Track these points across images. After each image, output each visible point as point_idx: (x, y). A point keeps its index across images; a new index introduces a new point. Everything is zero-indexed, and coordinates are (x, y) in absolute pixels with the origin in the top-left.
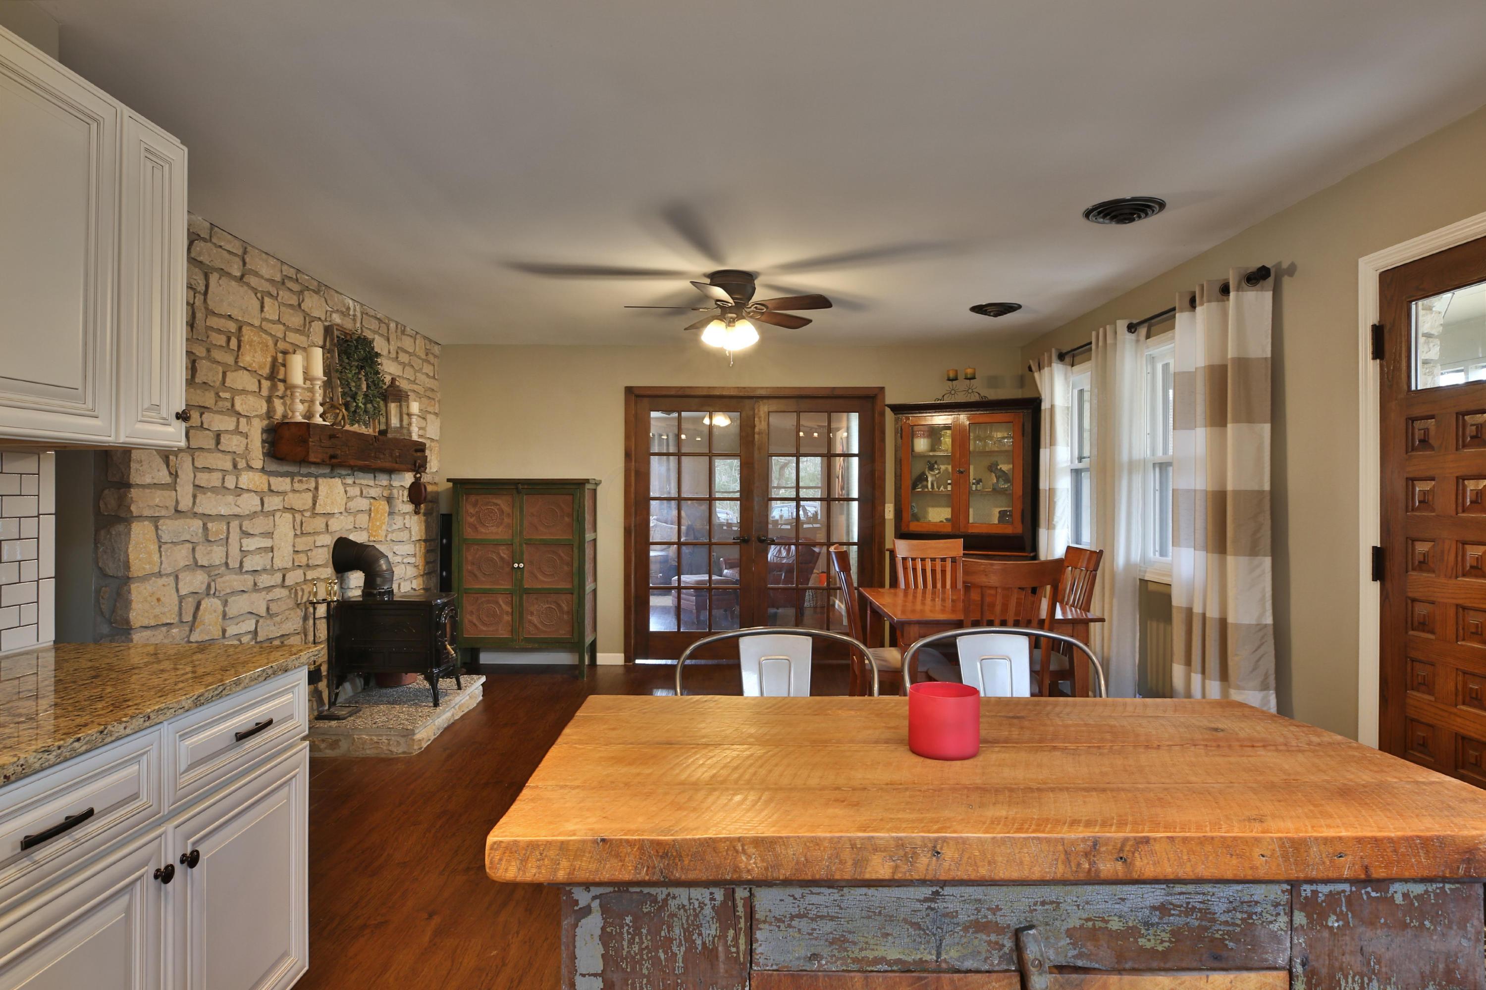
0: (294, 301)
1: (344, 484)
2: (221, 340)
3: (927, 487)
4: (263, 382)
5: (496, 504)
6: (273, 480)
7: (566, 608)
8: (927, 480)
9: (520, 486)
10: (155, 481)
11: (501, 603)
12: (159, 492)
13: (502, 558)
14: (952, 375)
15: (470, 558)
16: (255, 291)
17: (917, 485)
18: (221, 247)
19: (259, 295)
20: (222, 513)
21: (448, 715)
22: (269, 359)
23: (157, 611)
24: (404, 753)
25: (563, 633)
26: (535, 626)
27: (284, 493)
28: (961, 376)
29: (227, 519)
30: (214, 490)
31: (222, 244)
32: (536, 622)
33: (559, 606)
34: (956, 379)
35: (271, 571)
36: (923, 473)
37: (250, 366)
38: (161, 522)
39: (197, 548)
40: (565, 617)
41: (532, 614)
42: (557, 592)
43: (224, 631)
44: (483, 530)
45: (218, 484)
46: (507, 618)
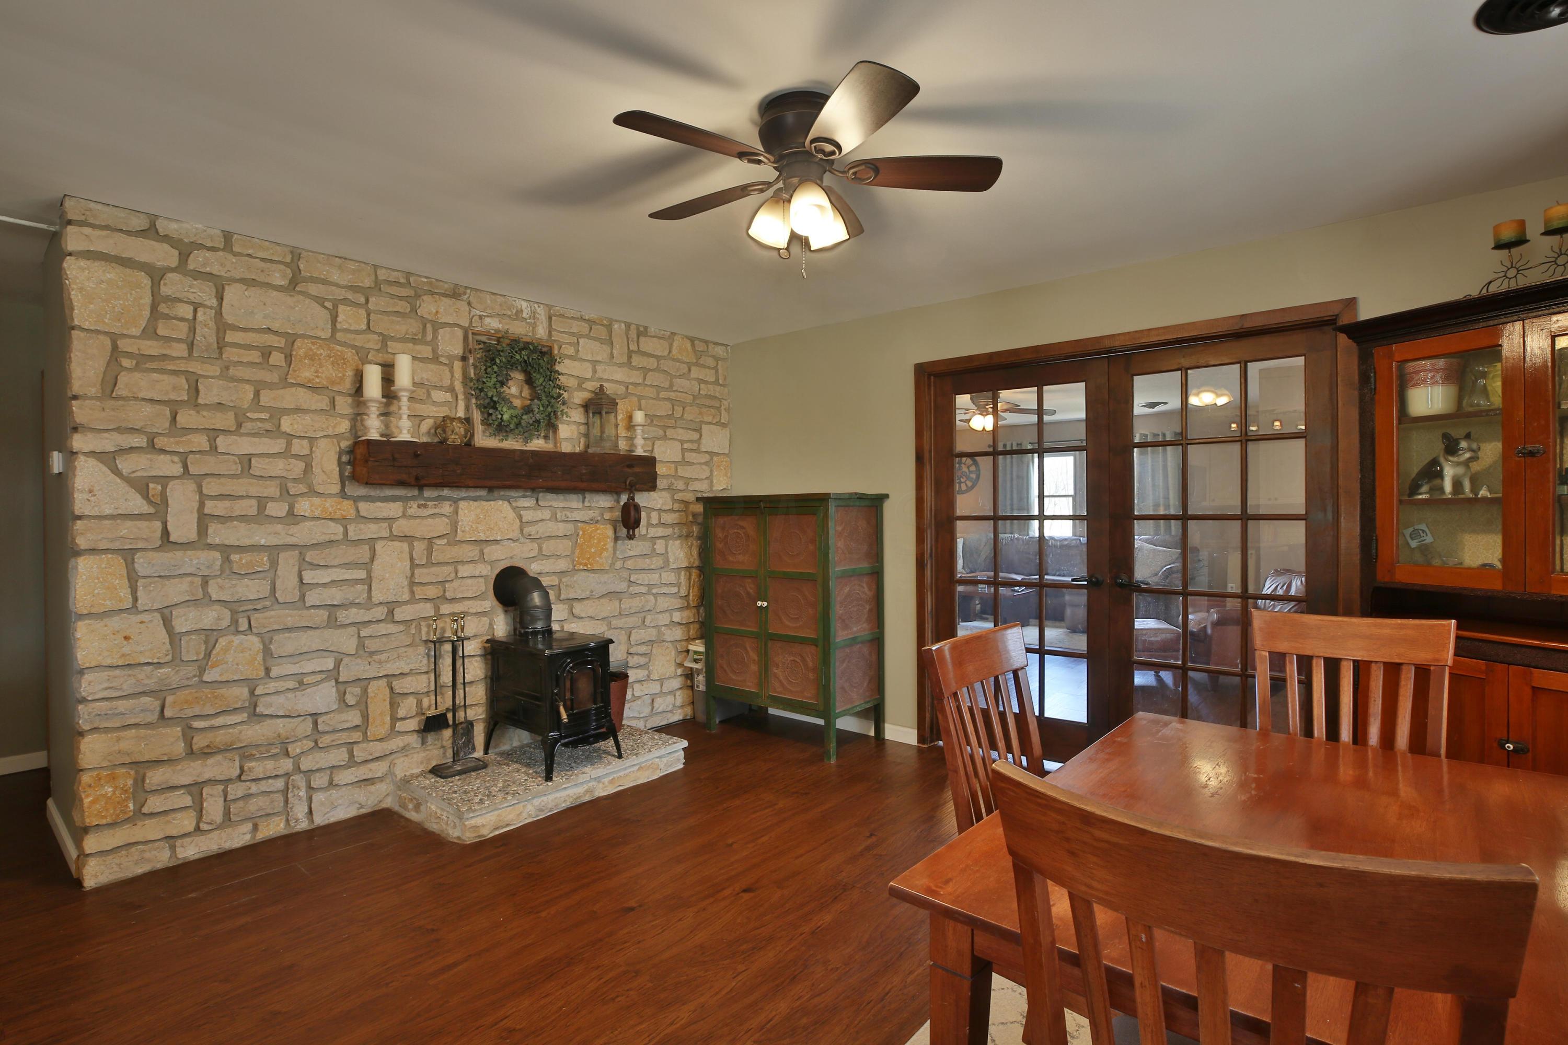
0: (403, 306)
1: (514, 509)
2: (255, 356)
3: (1441, 489)
4: (339, 400)
5: (742, 528)
6: (362, 506)
7: (811, 664)
8: (1440, 475)
9: (762, 505)
10: (120, 512)
11: (749, 649)
12: (129, 523)
13: (748, 593)
14: (1508, 234)
15: (720, 591)
16: (320, 301)
17: (1419, 486)
18: (249, 255)
19: (328, 305)
20: (263, 542)
21: (580, 790)
22: (350, 373)
23: (126, 650)
24: (459, 838)
25: (808, 696)
26: (780, 681)
27: (390, 520)
28: (1534, 230)
29: (274, 551)
30: (243, 518)
31: (250, 252)
32: (781, 678)
33: (803, 660)
34: (1521, 241)
35: (369, 604)
36: (1435, 462)
37: (309, 381)
38: (138, 555)
39: (211, 582)
40: (811, 676)
41: (777, 666)
42: (803, 641)
43: (268, 670)
44: (731, 559)
45: (253, 511)
46: (754, 667)
